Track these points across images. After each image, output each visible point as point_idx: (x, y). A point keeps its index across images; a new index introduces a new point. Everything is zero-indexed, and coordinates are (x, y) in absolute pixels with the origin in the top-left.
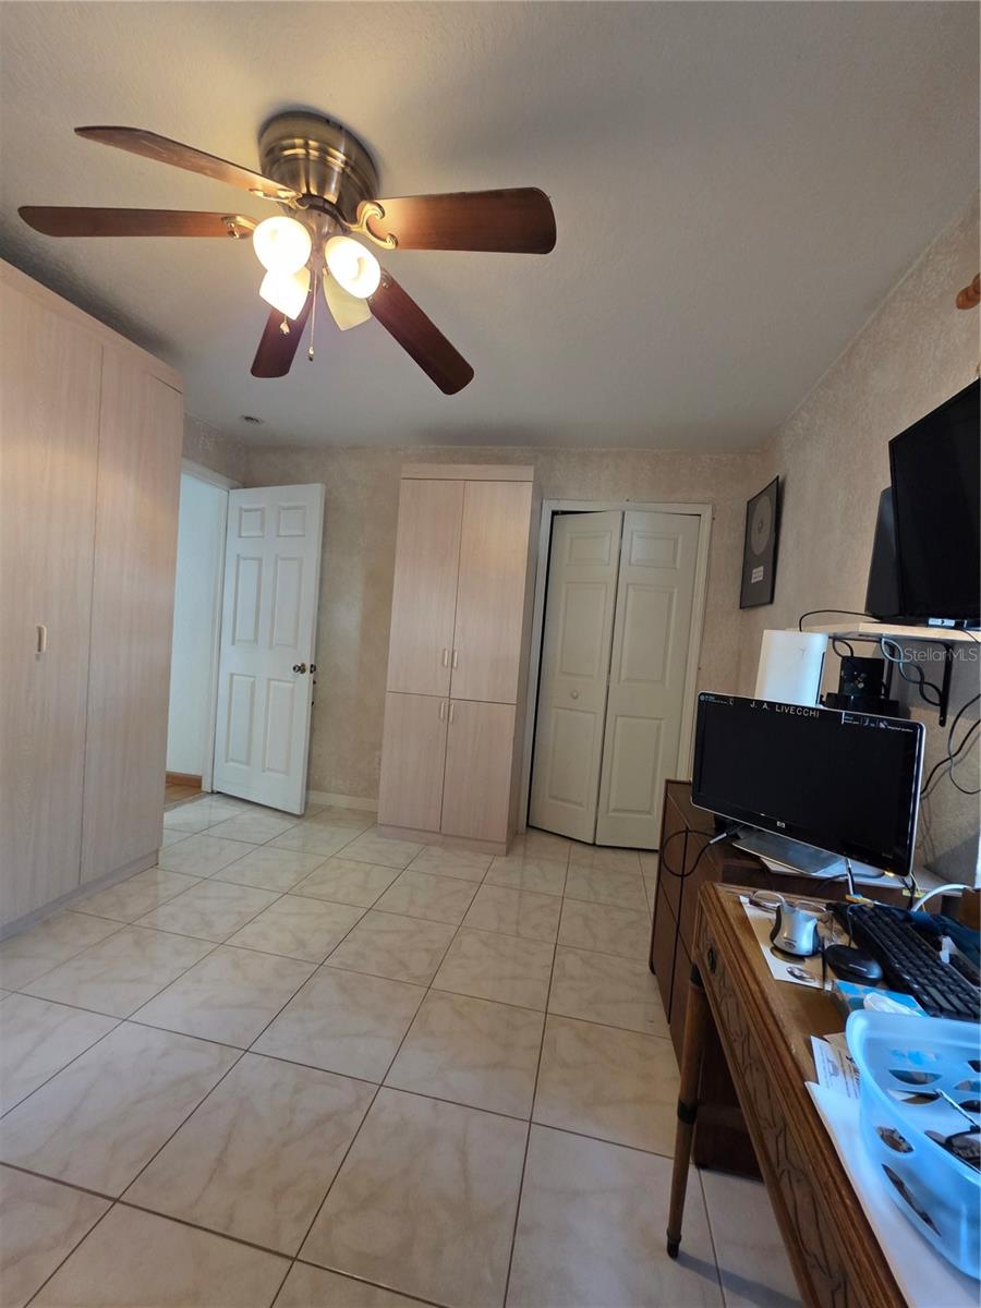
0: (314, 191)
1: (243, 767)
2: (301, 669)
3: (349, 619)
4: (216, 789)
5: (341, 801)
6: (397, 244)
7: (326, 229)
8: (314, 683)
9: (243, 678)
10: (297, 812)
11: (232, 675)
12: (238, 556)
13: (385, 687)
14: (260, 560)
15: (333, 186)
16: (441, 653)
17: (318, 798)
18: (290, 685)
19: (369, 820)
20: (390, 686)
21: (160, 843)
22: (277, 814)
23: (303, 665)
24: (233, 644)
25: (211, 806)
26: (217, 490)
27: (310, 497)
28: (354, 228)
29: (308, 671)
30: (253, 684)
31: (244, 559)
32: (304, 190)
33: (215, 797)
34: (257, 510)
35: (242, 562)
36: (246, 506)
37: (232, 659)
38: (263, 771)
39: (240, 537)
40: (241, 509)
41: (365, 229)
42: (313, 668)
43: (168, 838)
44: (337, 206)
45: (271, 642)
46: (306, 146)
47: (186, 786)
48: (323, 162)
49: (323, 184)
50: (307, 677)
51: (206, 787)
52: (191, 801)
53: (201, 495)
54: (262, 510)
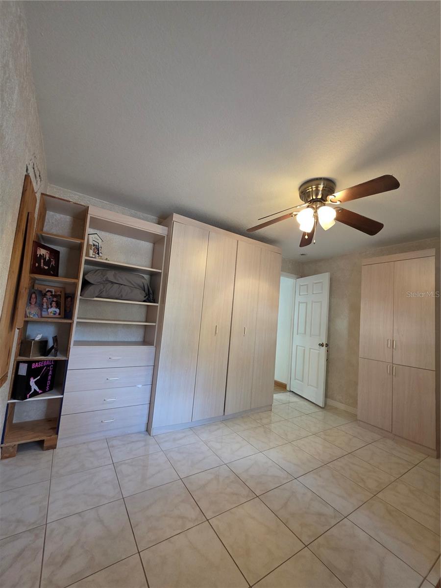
0: (314, 198)
1: (301, 383)
2: (322, 345)
3: (342, 325)
4: (291, 390)
5: (341, 406)
6: (341, 202)
7: (318, 206)
8: (327, 351)
9: (300, 347)
10: (321, 406)
11: (297, 346)
12: (299, 302)
13: (358, 356)
14: (306, 303)
15: (320, 193)
16: (387, 341)
17: (331, 402)
18: (318, 351)
19: (353, 418)
20: (361, 354)
21: (272, 403)
22: (313, 405)
23: (323, 343)
24: (297, 334)
25: (289, 396)
26: (292, 280)
27: (324, 279)
28: (327, 203)
29: (325, 346)
30: (304, 350)
31: (301, 303)
32: (311, 198)
33: (291, 393)
34: (305, 285)
35: (300, 304)
36: (301, 284)
37: (298, 341)
38: (308, 385)
39: (300, 295)
40: (300, 285)
41: (330, 202)
42: (327, 345)
43: (275, 403)
44: (322, 198)
45: (311, 334)
46: (312, 188)
47: (281, 387)
48: (317, 190)
49: (317, 195)
50: (324, 349)
51: (288, 388)
52: (283, 393)
53: (287, 282)
54: (307, 285)
